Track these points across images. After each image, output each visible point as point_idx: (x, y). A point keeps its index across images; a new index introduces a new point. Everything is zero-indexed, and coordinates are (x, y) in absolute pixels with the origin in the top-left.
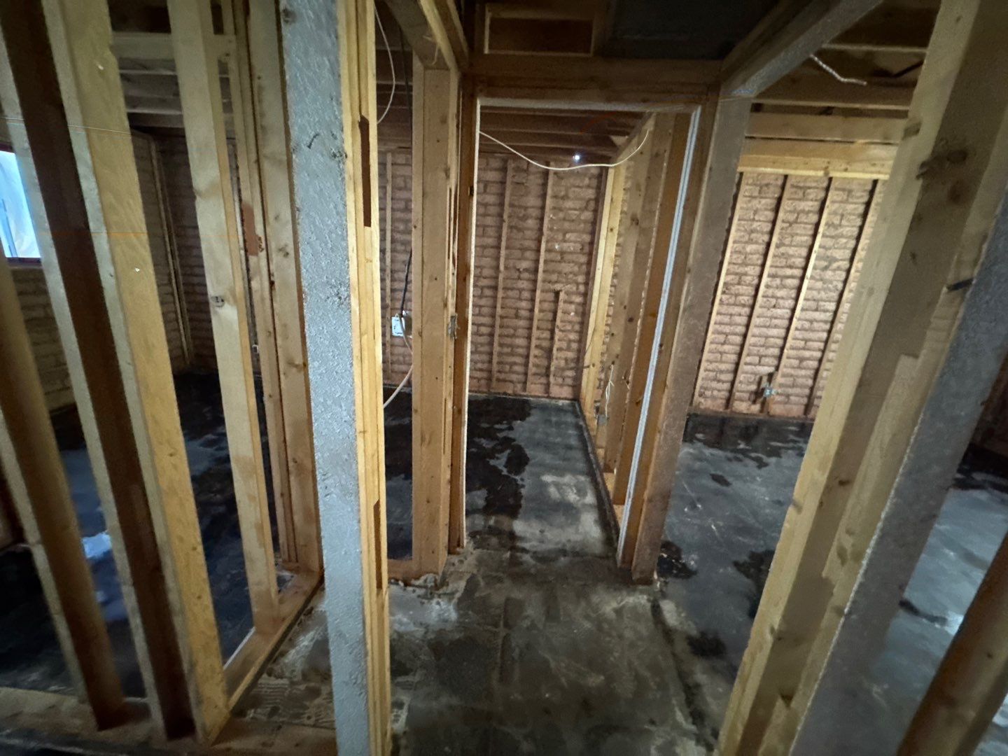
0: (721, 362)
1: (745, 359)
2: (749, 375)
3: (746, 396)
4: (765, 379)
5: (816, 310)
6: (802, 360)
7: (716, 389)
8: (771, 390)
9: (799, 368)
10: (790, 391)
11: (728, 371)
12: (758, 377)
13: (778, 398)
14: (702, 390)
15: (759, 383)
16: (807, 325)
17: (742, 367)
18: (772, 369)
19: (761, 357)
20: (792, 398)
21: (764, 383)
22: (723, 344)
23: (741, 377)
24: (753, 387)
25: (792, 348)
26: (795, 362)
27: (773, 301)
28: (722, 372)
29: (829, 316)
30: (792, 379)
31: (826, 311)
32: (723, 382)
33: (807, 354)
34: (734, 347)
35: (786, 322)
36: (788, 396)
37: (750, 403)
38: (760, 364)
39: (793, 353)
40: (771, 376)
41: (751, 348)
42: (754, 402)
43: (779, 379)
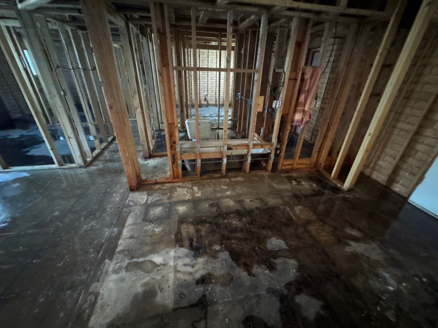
3: (203, 100)
5: (212, 79)
6: (212, 91)
9: (212, 92)
13: (210, 100)
16: (211, 83)
18: (206, 93)
20: (213, 100)
21: (206, 97)
24: (204, 98)
25: (210, 88)
26: (211, 91)
27: (204, 78)
29: (215, 81)
31: (214, 79)
33: (213, 89)
35: (207, 83)
36: (211, 99)
38: (204, 92)
39: (210, 89)
40: (207, 95)
42: (205, 101)
43: (209, 95)
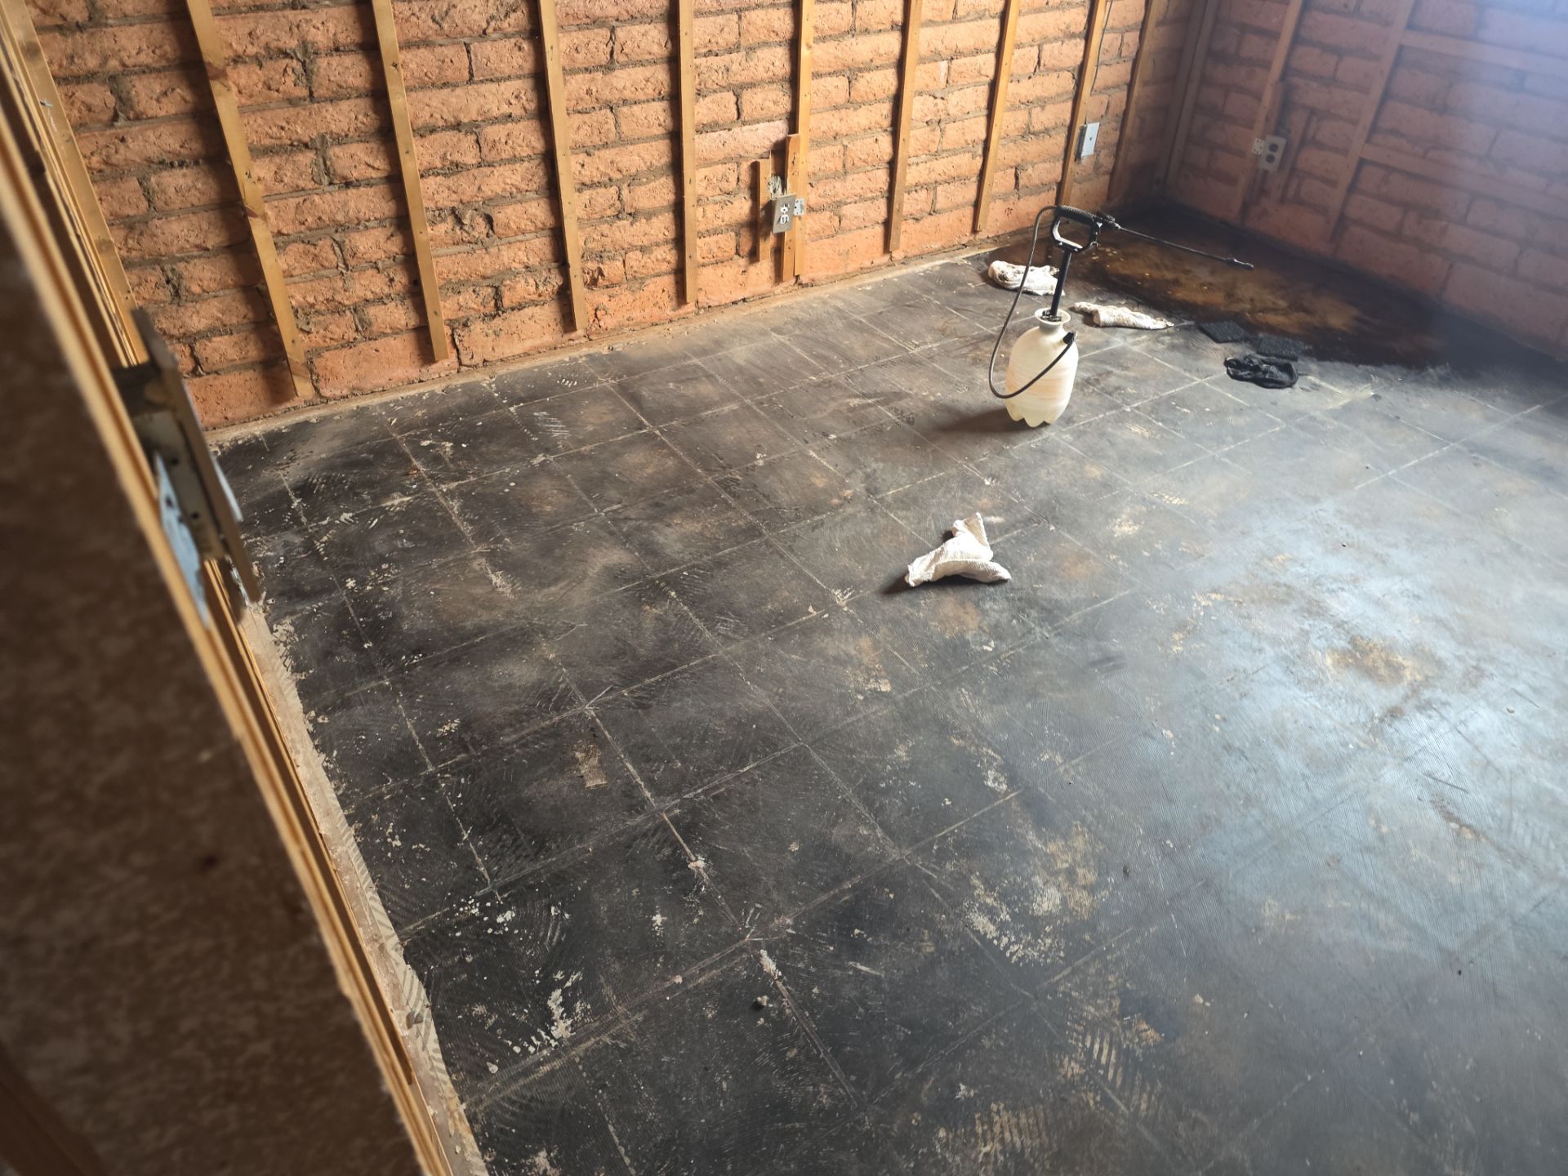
0: (622, 141)
1: (694, 112)
2: (720, 168)
4: (767, 168)
7: (632, 248)
8: (790, 204)
10: (840, 189)
11: (652, 173)
12: (745, 166)
14: (592, 265)
15: (754, 189)
17: (694, 145)
19: (738, 91)
22: (609, 67)
23: (696, 180)
28: (634, 179)
30: (837, 148)
32: (650, 215)
34: (648, 71)
37: (743, 262)
41: (701, 61)
